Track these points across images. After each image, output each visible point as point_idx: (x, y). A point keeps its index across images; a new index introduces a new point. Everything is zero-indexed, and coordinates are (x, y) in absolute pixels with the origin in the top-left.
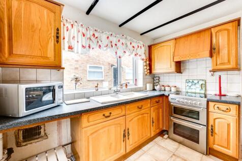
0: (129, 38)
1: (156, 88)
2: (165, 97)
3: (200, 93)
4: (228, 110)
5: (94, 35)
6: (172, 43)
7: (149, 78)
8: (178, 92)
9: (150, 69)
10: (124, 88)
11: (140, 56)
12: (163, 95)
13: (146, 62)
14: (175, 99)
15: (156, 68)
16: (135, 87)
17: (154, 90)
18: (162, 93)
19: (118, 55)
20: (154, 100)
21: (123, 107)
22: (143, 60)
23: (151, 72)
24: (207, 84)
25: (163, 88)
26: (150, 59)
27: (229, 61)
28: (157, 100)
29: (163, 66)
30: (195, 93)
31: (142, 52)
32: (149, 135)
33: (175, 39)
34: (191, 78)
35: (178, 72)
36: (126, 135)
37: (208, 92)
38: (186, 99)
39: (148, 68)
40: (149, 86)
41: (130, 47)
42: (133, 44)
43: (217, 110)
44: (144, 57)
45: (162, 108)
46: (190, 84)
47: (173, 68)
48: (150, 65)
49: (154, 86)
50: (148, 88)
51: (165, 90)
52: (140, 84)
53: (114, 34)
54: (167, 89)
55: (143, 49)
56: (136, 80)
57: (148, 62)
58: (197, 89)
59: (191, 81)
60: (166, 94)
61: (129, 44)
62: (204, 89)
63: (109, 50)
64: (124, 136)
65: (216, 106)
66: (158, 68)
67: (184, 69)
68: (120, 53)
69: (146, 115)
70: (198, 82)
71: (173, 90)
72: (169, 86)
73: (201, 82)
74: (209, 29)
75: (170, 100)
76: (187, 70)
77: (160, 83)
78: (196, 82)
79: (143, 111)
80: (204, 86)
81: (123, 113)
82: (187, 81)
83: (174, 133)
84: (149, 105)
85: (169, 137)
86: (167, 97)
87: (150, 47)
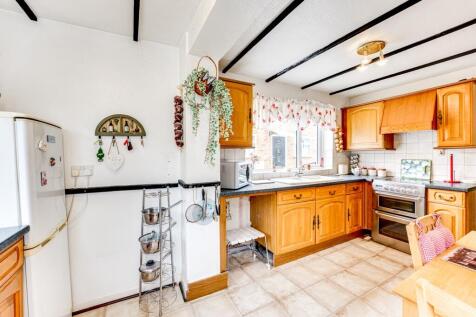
0: (314, 102)
1: (353, 171)
2: (366, 184)
3: (423, 180)
4: (453, 199)
5: (274, 105)
6: (379, 107)
7: (342, 156)
8: (388, 177)
9: (345, 144)
10: (306, 169)
11: (329, 124)
12: (364, 180)
13: (337, 133)
14: (381, 186)
15: (353, 142)
16: (321, 169)
17: (350, 174)
18: (362, 178)
19: (301, 126)
20: (350, 187)
21: (313, 190)
22: (333, 130)
23: (345, 148)
24: (434, 167)
25: (364, 172)
26: (344, 129)
27: (461, 135)
28: (355, 186)
29: (365, 139)
30: (416, 179)
31: (333, 119)
32: (343, 230)
33: (385, 101)
34: (409, 157)
35: (387, 149)
36: (316, 222)
37: (435, 179)
38: (404, 186)
39: (341, 142)
40: (342, 169)
41: (316, 114)
42: (320, 110)
43: (438, 200)
44: (334, 126)
45: (363, 198)
46: (407, 167)
47: (380, 143)
48: (344, 138)
49: (350, 169)
50: (341, 172)
51: (367, 175)
52: (329, 165)
53: (296, 101)
54: (371, 172)
55: (334, 114)
56: (322, 159)
57: (340, 134)
58: (418, 173)
59: (409, 161)
60: (369, 179)
61: (314, 110)
62: (429, 173)
63: (290, 121)
64: (314, 223)
65: (437, 195)
66: (356, 142)
67: (400, 144)
68: (303, 124)
69: (340, 204)
70: (420, 164)
71: (381, 174)
72: (374, 169)
73: (424, 164)
74: (434, 90)
75: (374, 187)
76: (404, 146)
77: (360, 164)
78: (417, 162)
79: (336, 199)
80: (429, 169)
81: (313, 197)
82: (405, 162)
83: (380, 233)
84: (344, 192)
85: (372, 239)
86: (370, 183)
87: (344, 111)
